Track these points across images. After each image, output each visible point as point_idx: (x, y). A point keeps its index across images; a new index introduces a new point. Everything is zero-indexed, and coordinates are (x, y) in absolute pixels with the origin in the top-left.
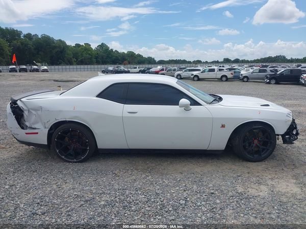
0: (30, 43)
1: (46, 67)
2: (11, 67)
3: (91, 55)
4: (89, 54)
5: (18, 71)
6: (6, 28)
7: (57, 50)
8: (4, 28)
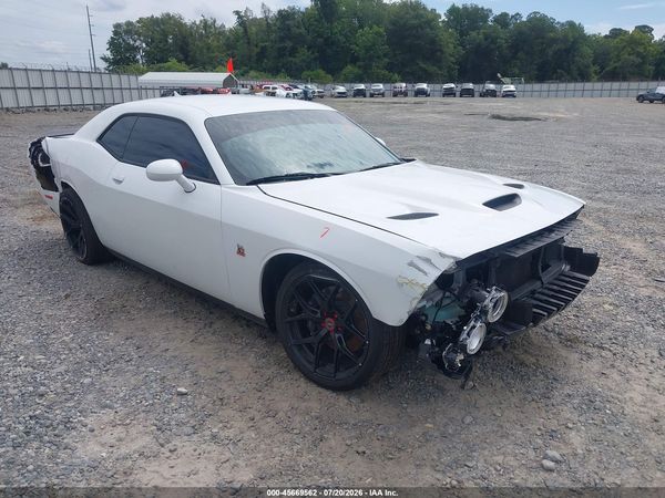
0: (503, 34)
1: (512, 88)
2: (446, 86)
3: (643, 58)
4: (638, 55)
5: (458, 94)
6: (465, 8)
7: (556, 47)
8: (461, 7)
